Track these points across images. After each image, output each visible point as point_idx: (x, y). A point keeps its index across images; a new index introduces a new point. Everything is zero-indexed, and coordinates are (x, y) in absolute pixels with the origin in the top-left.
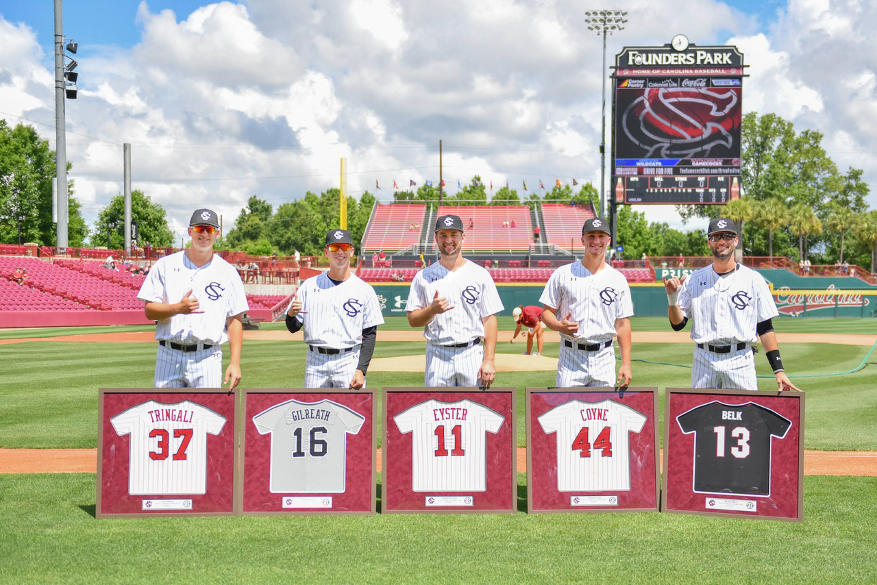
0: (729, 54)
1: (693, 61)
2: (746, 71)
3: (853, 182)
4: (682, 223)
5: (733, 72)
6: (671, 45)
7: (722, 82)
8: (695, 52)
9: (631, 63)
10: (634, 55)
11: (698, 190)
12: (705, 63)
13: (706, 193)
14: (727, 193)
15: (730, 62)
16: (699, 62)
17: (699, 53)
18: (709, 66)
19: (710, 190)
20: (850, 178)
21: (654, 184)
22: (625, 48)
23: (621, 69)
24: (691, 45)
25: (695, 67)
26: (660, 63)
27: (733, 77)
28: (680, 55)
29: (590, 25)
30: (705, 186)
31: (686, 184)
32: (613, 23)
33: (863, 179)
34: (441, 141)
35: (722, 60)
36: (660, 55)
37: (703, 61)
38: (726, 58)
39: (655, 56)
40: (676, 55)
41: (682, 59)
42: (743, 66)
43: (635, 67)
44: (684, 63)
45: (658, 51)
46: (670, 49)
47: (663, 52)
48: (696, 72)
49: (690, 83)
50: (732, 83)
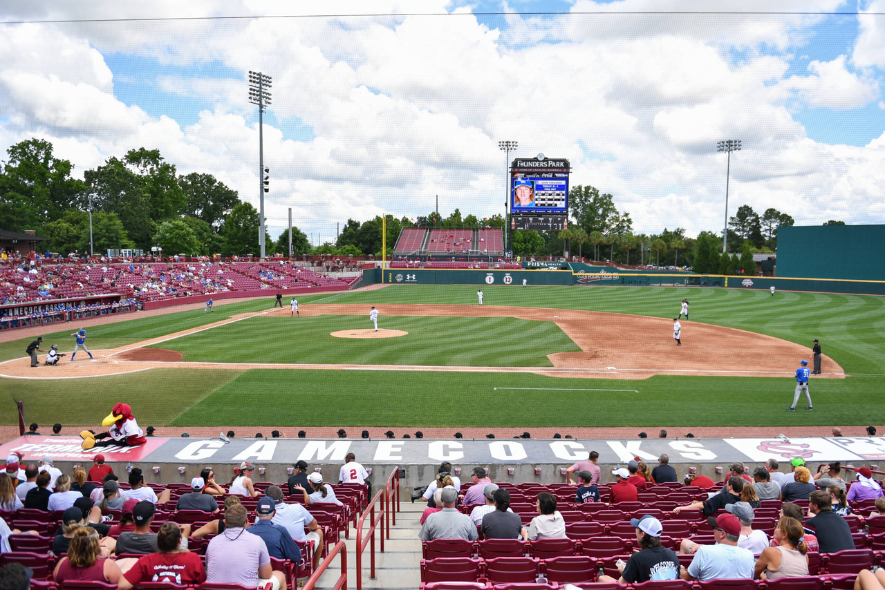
0: (564, 162)
1: (546, 165)
2: (571, 170)
5: (565, 170)
6: (537, 158)
7: (560, 176)
8: (548, 161)
9: (518, 165)
10: (520, 162)
13: (553, 225)
15: (563, 166)
16: (549, 166)
18: (554, 168)
21: (528, 222)
22: (516, 159)
23: (515, 168)
24: (545, 158)
25: (547, 168)
26: (532, 166)
27: (565, 173)
28: (541, 163)
29: (501, 148)
31: (544, 221)
32: (511, 147)
35: (560, 165)
37: (551, 165)
38: (562, 164)
39: (529, 163)
40: (539, 162)
41: (541, 165)
42: (569, 168)
43: (520, 167)
44: (543, 166)
45: (531, 160)
46: (536, 160)
47: (533, 161)
48: (548, 170)
49: (546, 175)
50: (564, 176)
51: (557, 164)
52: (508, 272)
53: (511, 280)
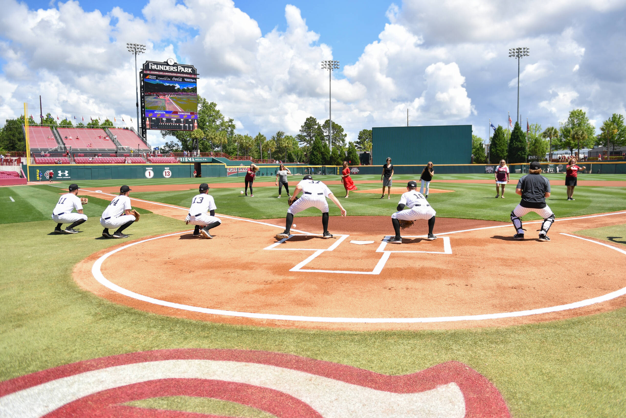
2: (198, 76)
3: (230, 123)
5: (193, 76)
6: (167, 62)
7: (188, 80)
8: (177, 66)
9: (150, 68)
10: (151, 65)
11: (181, 125)
12: (182, 71)
13: (184, 125)
14: (192, 126)
15: (191, 72)
16: (179, 71)
17: (179, 67)
18: (183, 73)
19: (186, 125)
21: (163, 121)
22: (147, 61)
23: (146, 70)
24: (175, 63)
25: (177, 72)
26: (163, 69)
27: (193, 79)
28: (171, 67)
29: (129, 49)
30: (184, 123)
31: (176, 122)
35: (188, 71)
37: (180, 70)
38: (190, 70)
39: (160, 66)
40: (169, 67)
41: (172, 69)
42: (197, 74)
43: (152, 70)
45: (161, 64)
46: (166, 64)
47: (164, 65)
48: (178, 75)
49: (176, 79)
50: (192, 81)
51: (186, 70)
52: (167, 166)
53: (170, 174)
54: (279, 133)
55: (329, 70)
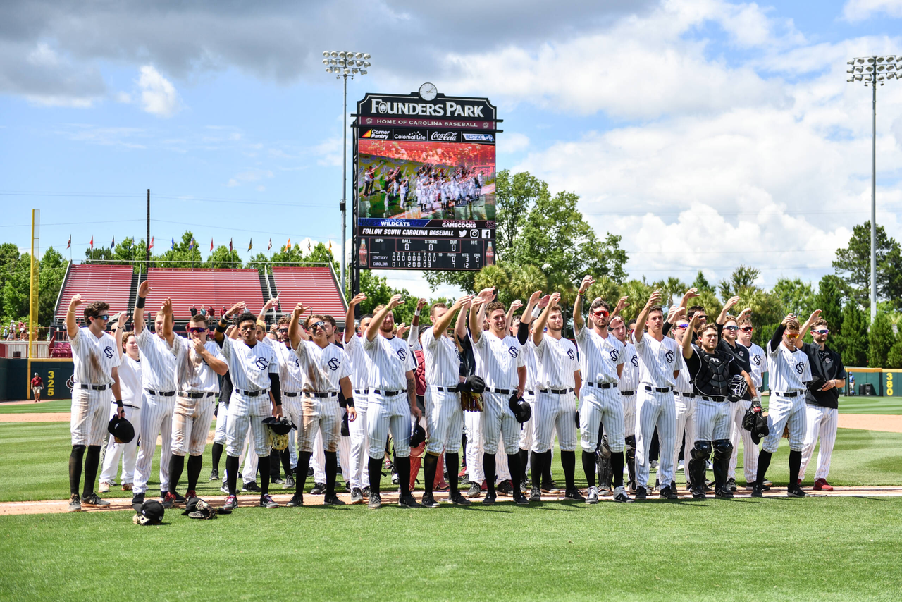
0: (481, 107)
1: (442, 113)
2: (499, 126)
4: (431, 290)
5: (486, 126)
6: (418, 94)
7: (473, 137)
8: (444, 103)
9: (374, 111)
10: (377, 103)
11: (449, 255)
12: (456, 115)
13: (459, 258)
14: (481, 259)
15: (482, 116)
16: (448, 114)
17: (448, 104)
18: (460, 118)
19: (463, 255)
20: (609, 244)
21: (401, 247)
22: (367, 94)
23: (364, 117)
24: (439, 95)
25: (444, 118)
27: (485, 132)
28: (428, 105)
30: (458, 250)
32: (355, 66)
33: (622, 246)
34: (149, 190)
35: (473, 112)
36: (407, 104)
37: (453, 113)
38: (478, 111)
40: (424, 105)
42: (497, 121)
43: (378, 115)
44: (433, 114)
45: (404, 100)
46: (416, 98)
47: (410, 101)
48: (446, 124)
49: (440, 136)
50: (484, 138)
51: (468, 111)
54: (740, 272)
55: (870, 84)
